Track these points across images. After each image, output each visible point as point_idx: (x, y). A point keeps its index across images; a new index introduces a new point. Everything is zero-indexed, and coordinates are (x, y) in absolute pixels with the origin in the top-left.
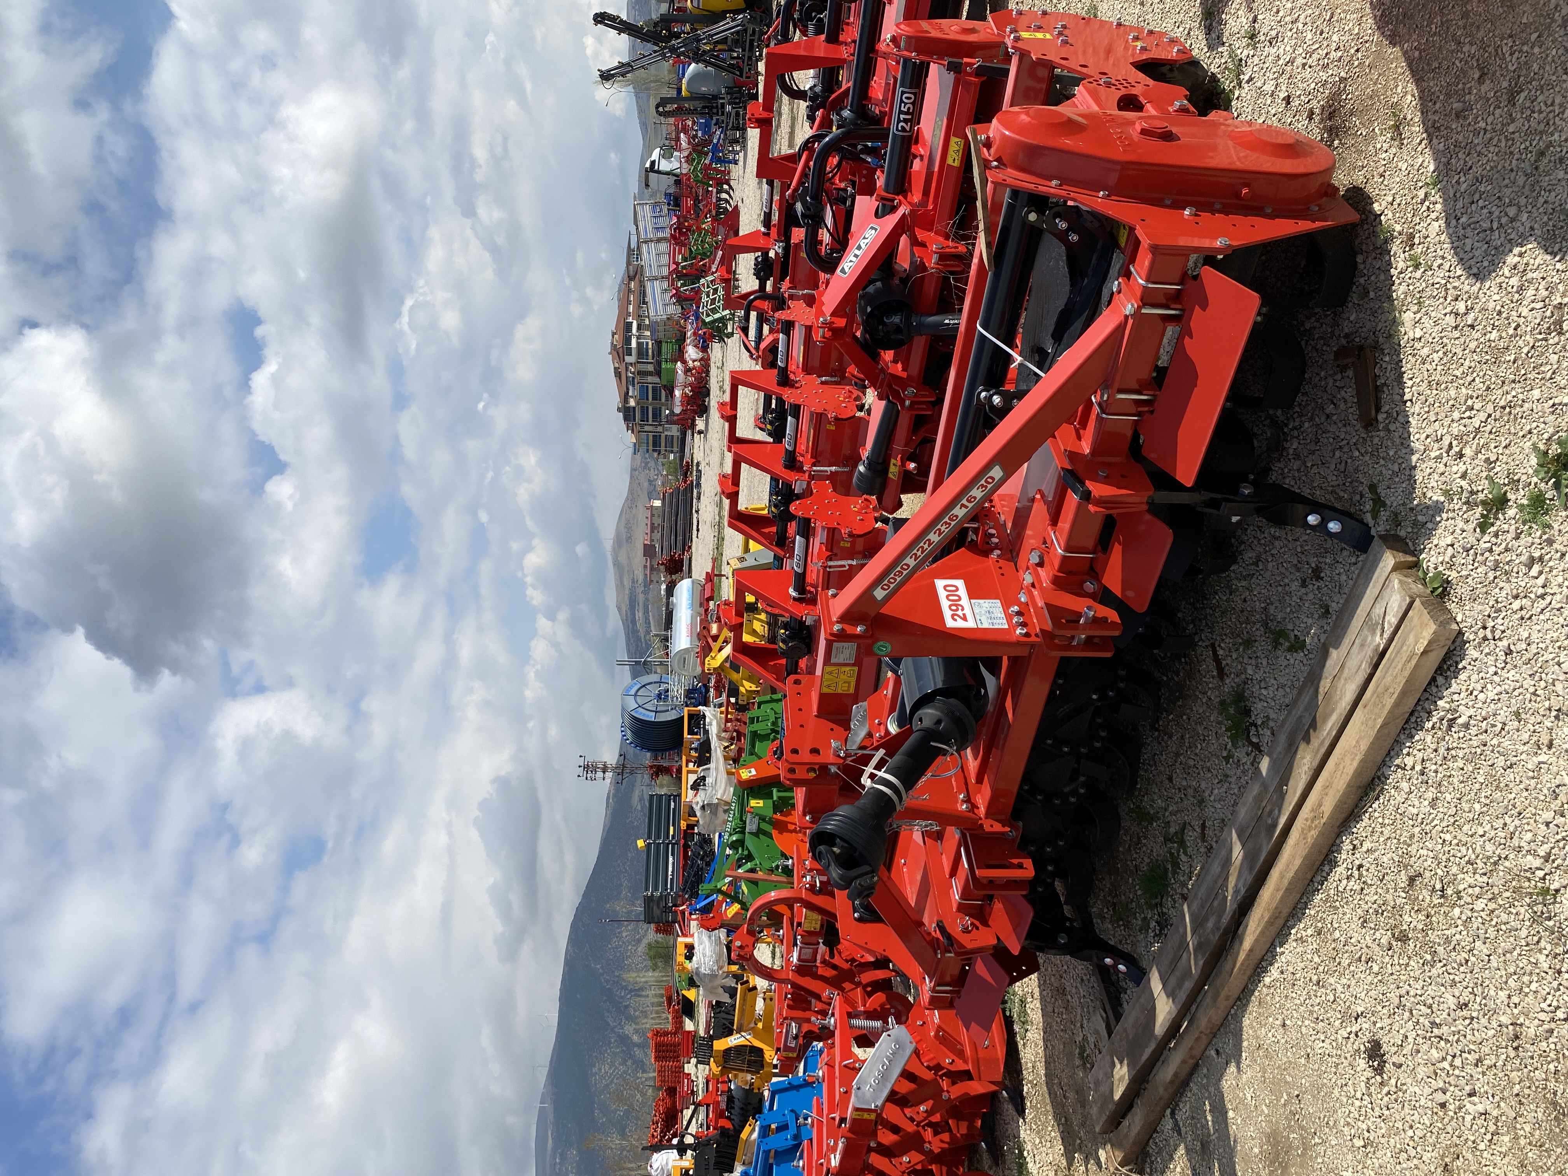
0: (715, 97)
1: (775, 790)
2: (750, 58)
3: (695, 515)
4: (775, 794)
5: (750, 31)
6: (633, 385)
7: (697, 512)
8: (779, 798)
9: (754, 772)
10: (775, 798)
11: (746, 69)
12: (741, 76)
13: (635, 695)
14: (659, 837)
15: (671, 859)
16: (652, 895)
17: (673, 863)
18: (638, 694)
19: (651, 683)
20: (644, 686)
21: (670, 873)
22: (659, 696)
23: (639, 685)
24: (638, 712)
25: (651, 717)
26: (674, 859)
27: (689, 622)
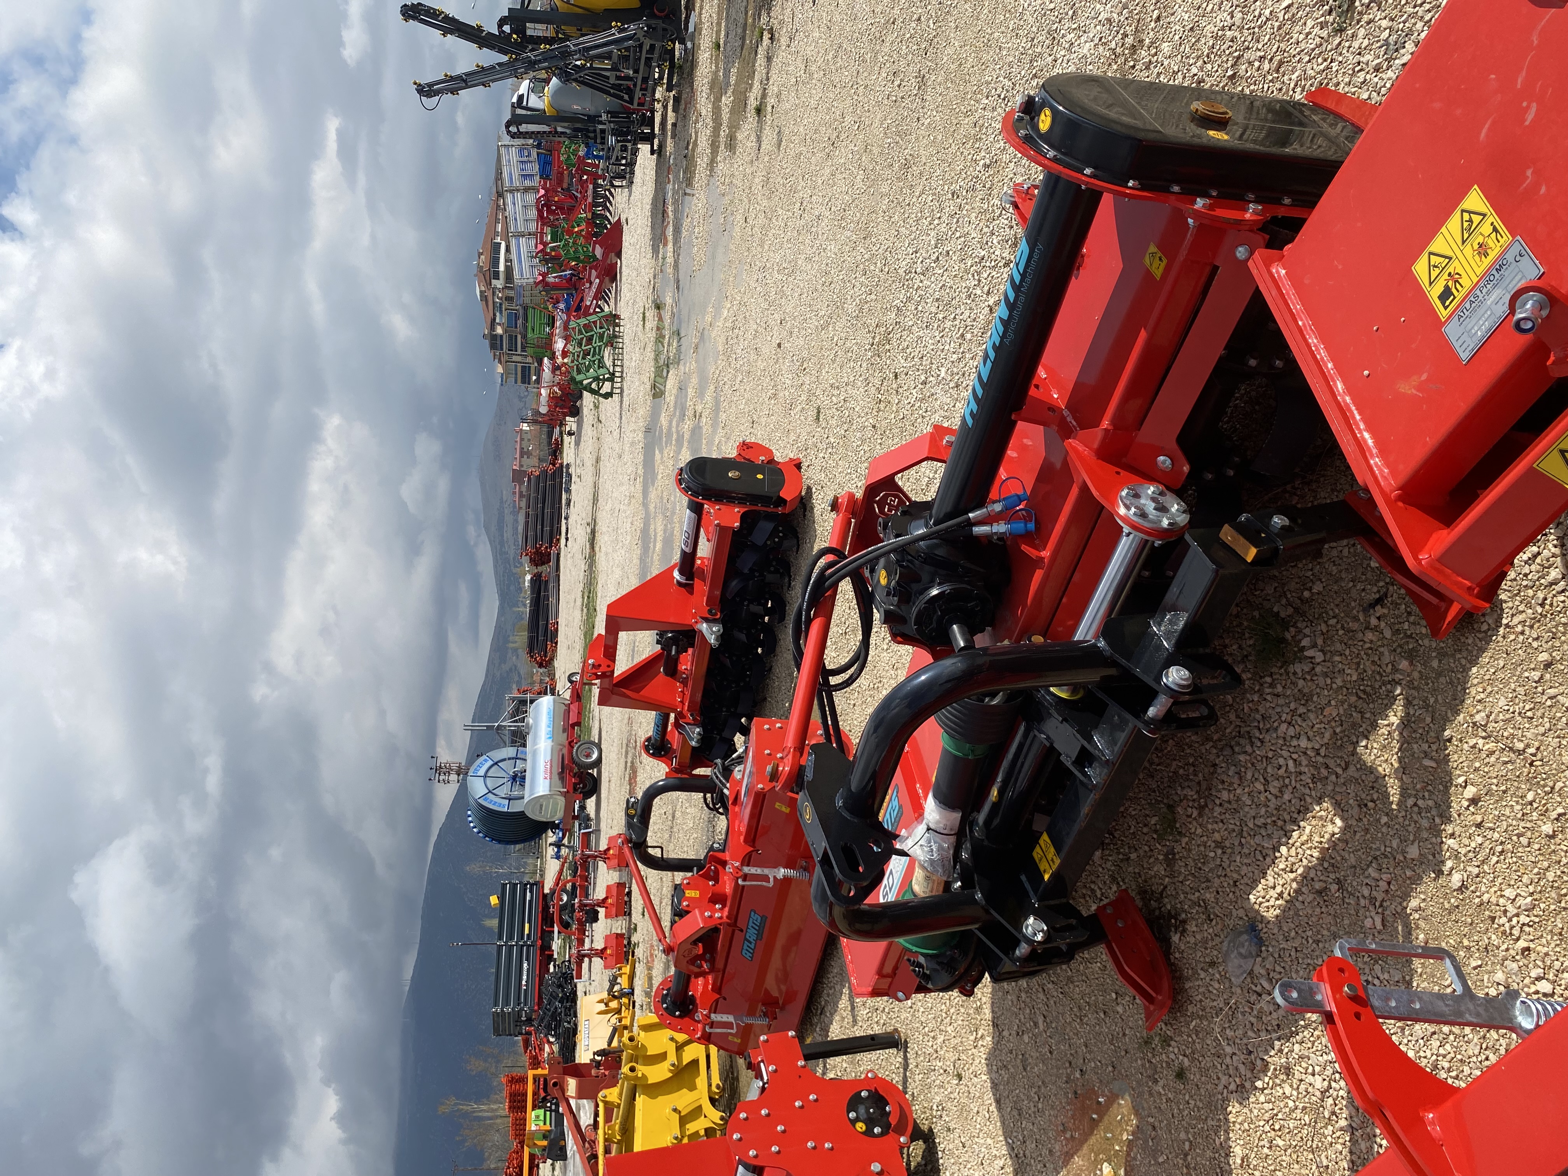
0: (593, 119)
2: (645, 80)
3: (564, 521)
5: (646, 47)
6: (501, 313)
7: (566, 518)
11: (638, 94)
12: (631, 103)
13: (485, 776)
14: (510, 937)
15: (525, 965)
16: (502, 1010)
17: (528, 970)
18: (489, 774)
19: (504, 760)
20: (496, 763)
21: (524, 983)
22: (514, 778)
23: (490, 763)
24: (486, 800)
25: (503, 806)
26: (529, 965)
27: (549, 758)
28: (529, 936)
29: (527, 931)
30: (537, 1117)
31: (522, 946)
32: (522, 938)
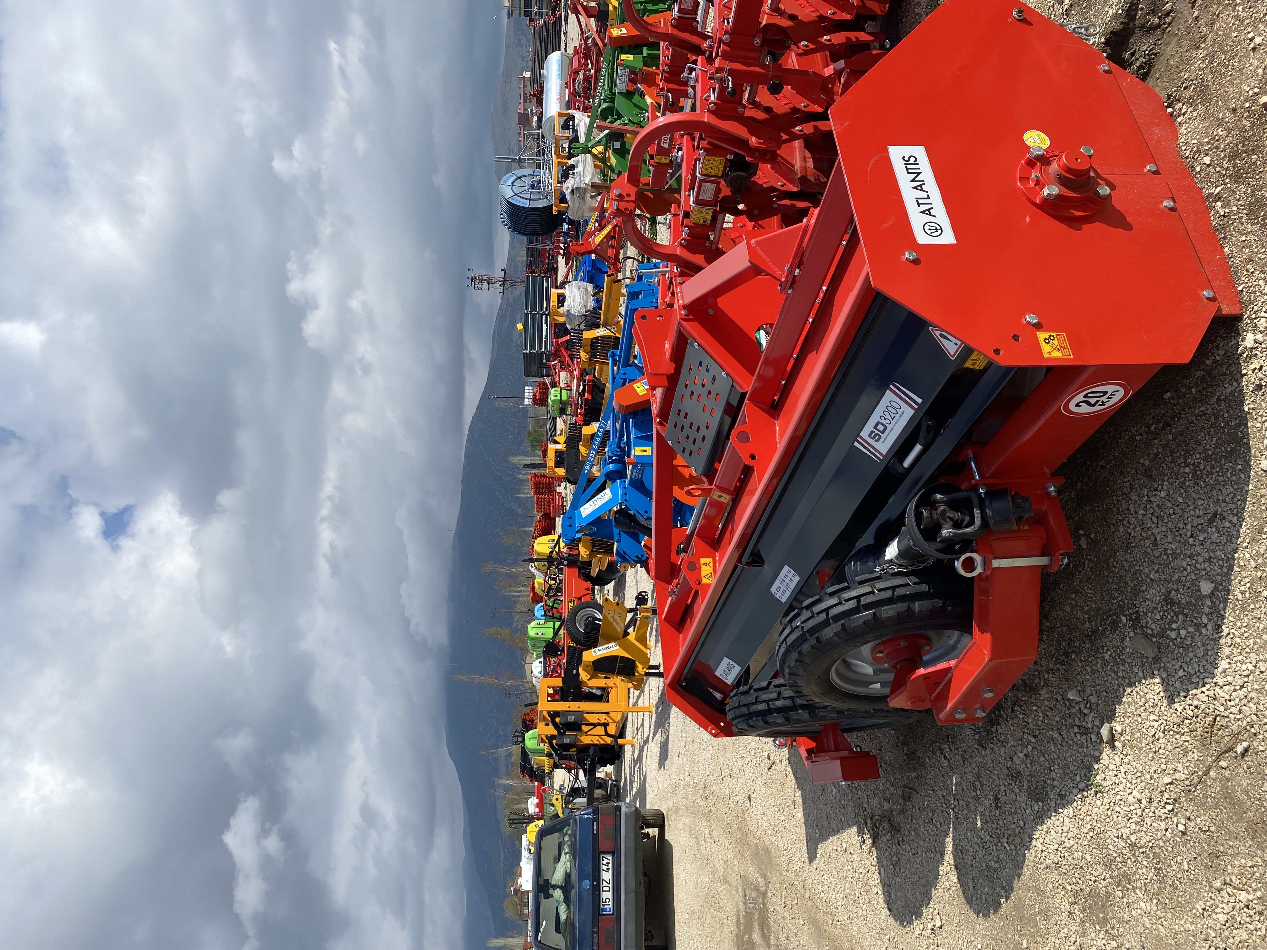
1: (645, 49)
4: (645, 51)
8: (649, 54)
9: (624, 31)
10: (645, 55)
13: (512, 185)
14: (534, 309)
15: (544, 326)
16: (530, 352)
17: (547, 329)
18: (515, 184)
19: (525, 176)
20: (519, 178)
21: (544, 337)
22: (532, 186)
23: (515, 177)
24: (514, 199)
25: (525, 204)
26: (547, 326)
27: (558, 91)
28: (547, 309)
29: (545, 306)
30: (556, 391)
31: (542, 315)
32: (542, 310)
